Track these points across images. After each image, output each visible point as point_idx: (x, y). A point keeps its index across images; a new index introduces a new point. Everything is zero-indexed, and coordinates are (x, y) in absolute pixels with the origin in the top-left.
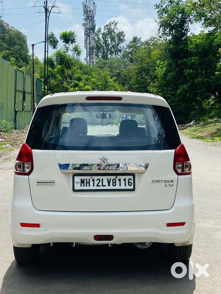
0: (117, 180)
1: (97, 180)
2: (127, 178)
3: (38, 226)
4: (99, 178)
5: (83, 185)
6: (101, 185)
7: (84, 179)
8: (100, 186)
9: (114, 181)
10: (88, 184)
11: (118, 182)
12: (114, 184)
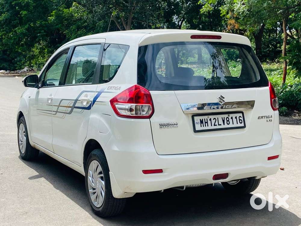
0: (230, 118)
1: (214, 119)
2: (238, 115)
3: (160, 171)
4: (215, 118)
5: (202, 125)
6: (218, 125)
7: (202, 119)
8: (216, 125)
9: (228, 119)
10: (206, 124)
11: (231, 120)
12: (228, 123)
